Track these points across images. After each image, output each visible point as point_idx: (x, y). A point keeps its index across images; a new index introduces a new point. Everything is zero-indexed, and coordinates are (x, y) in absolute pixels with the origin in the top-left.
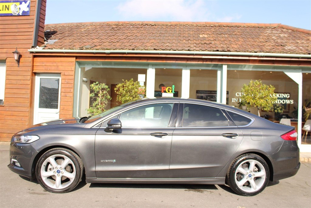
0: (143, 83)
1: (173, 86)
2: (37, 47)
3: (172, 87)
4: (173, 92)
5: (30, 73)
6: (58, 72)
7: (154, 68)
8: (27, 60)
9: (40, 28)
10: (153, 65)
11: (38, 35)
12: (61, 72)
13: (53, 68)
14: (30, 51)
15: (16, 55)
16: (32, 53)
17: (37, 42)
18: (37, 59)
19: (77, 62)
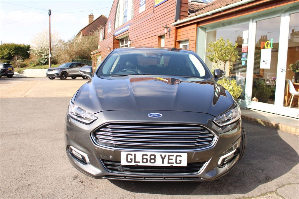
0: (247, 39)
1: (272, 39)
2: (178, 20)
3: (270, 41)
4: (272, 47)
5: (173, 42)
6: (187, 38)
7: (255, 21)
8: (173, 32)
9: (183, 4)
10: (253, 18)
11: (180, 11)
12: (189, 38)
13: (186, 36)
14: (172, 25)
15: (165, 29)
16: (174, 26)
17: (179, 16)
18: (179, 30)
19: (200, 27)
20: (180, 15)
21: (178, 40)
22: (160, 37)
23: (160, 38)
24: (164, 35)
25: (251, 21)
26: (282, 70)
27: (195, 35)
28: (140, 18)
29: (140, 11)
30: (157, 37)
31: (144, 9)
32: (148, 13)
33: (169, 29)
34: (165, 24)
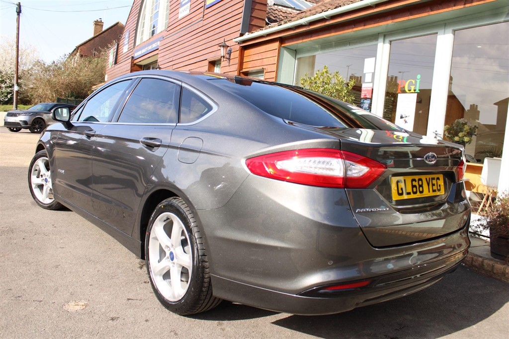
0: (371, 74)
1: (419, 76)
2: (247, 33)
3: (415, 79)
4: (417, 91)
6: (261, 68)
7: (387, 41)
8: (236, 55)
9: (258, 4)
10: (385, 35)
11: (251, 16)
12: (263, 67)
13: (258, 63)
14: (234, 41)
15: (222, 49)
16: (239, 43)
17: (248, 26)
18: (247, 52)
19: (286, 48)
20: (250, 24)
21: (244, 70)
22: (213, 64)
23: (212, 66)
24: (220, 60)
25: (381, 39)
26: (436, 134)
27: (276, 62)
28: (179, 27)
29: (181, 16)
30: (206, 63)
31: (188, 12)
32: (194, 19)
33: (229, 48)
34: (222, 40)
